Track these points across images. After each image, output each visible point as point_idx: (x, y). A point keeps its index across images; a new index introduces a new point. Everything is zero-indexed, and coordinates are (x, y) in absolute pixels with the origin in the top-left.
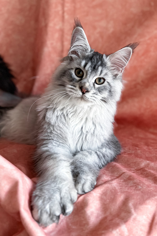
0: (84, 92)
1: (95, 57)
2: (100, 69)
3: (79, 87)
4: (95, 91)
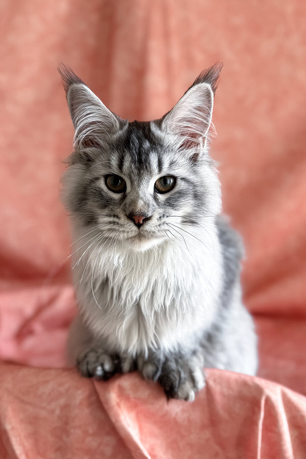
0: (139, 222)
1: (134, 137)
4: (161, 211)
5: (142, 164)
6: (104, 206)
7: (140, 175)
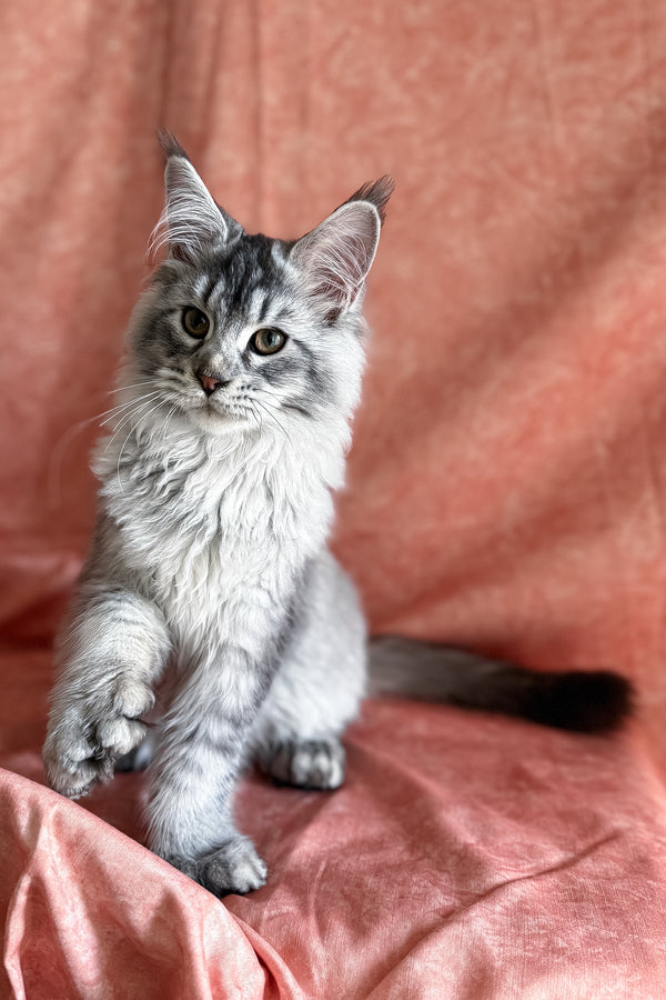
2: (258, 298)
3: (194, 370)
4: (248, 378)
5: (238, 302)
6: (171, 354)
7: (229, 316)
